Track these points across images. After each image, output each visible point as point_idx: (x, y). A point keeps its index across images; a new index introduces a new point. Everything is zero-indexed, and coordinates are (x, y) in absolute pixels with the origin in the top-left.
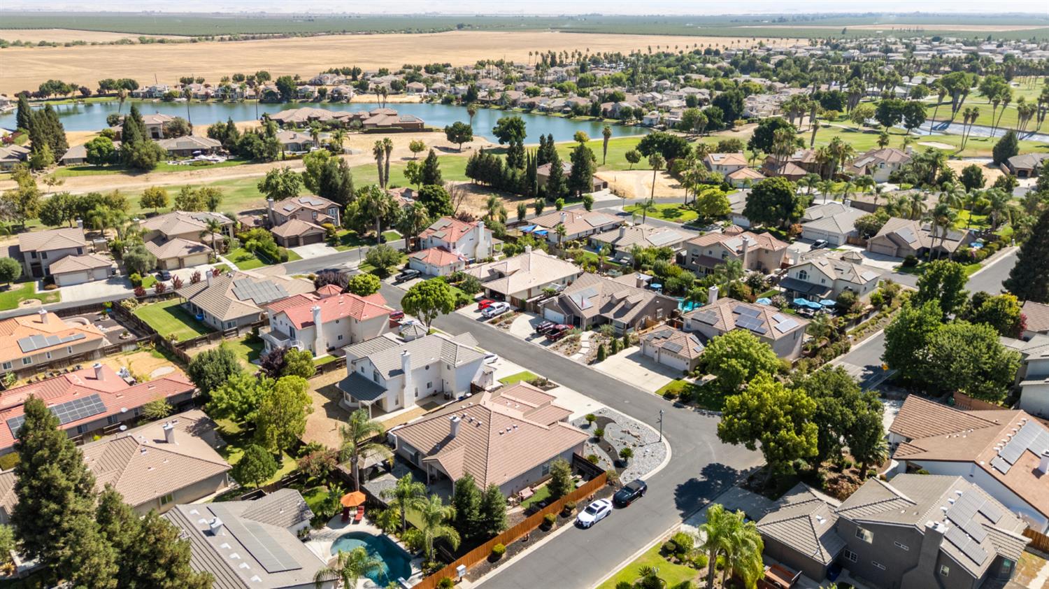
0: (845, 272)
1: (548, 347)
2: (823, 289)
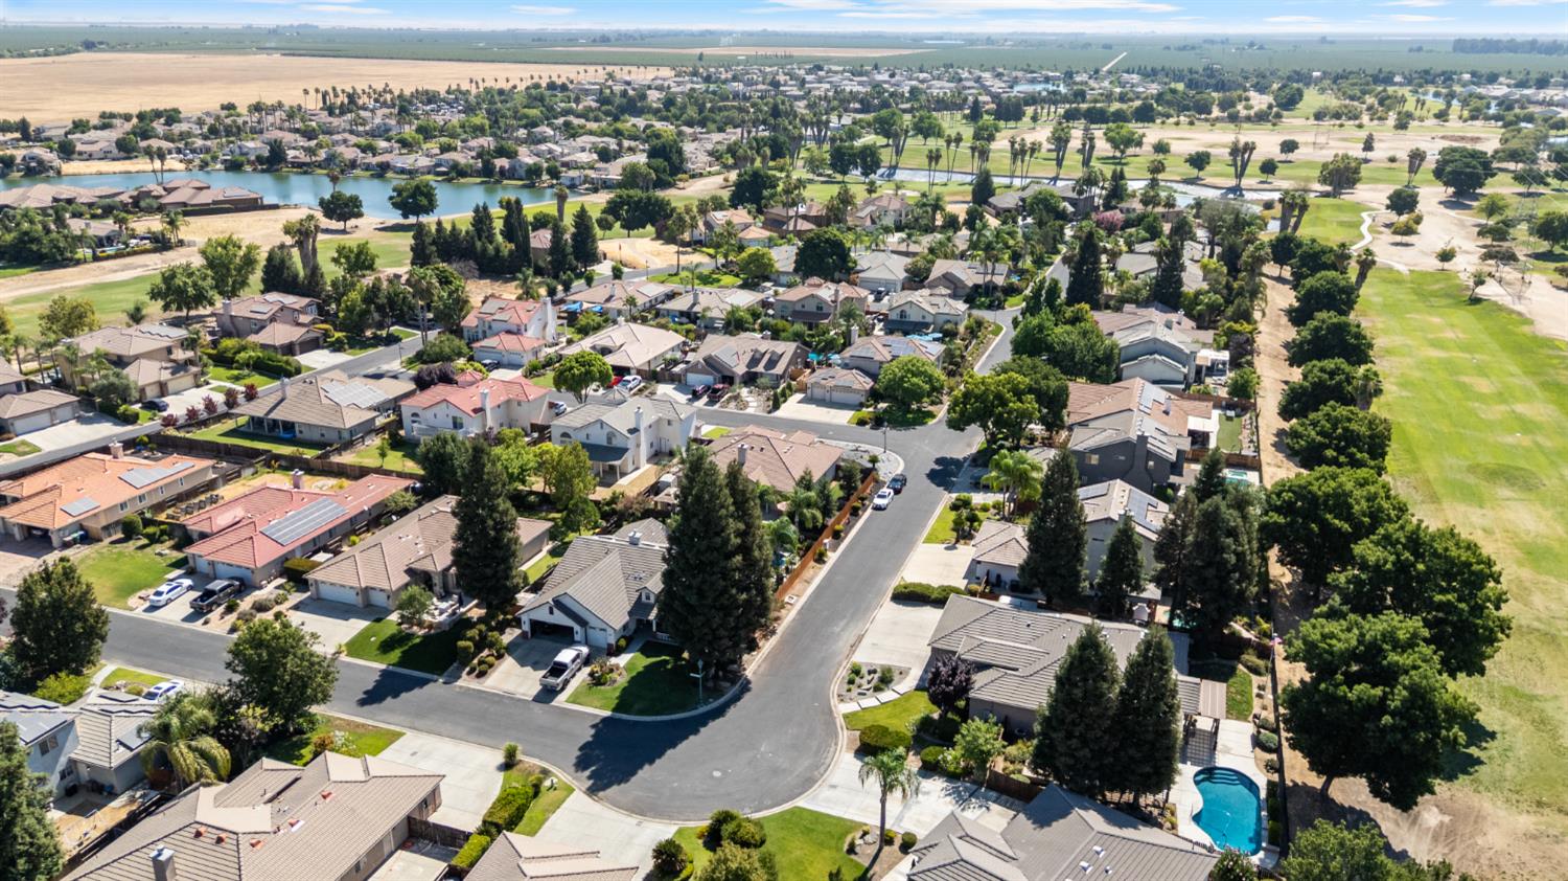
0: (941, 305)
1: (717, 407)
2: (927, 325)
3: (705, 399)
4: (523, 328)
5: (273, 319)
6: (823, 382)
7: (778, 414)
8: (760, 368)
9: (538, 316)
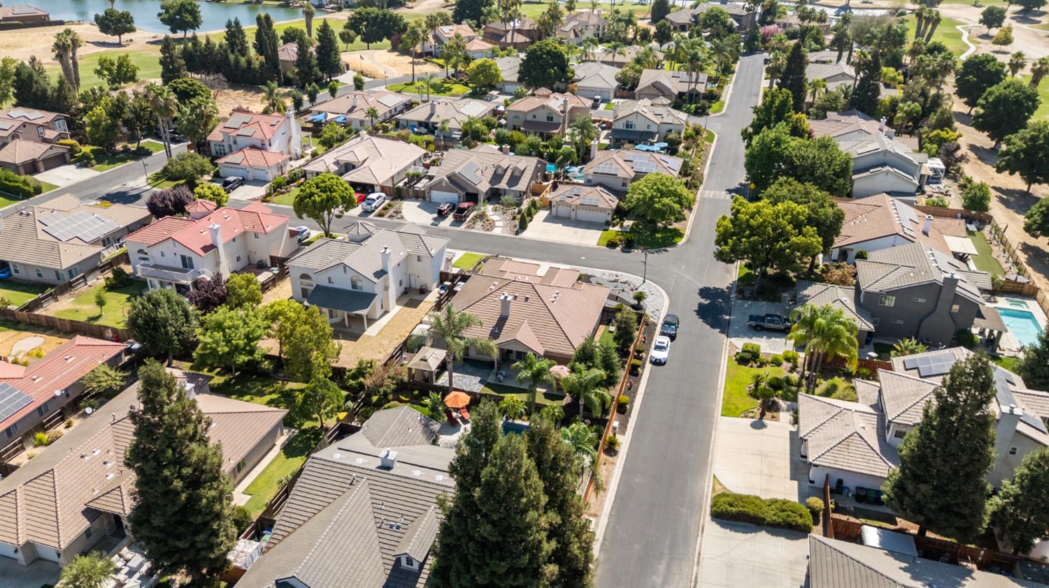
0: (665, 115)
1: (463, 227)
2: (652, 135)
3: (450, 218)
4: (267, 143)
5: (15, 136)
6: (569, 200)
7: (526, 234)
8: (503, 185)
9: (282, 129)
